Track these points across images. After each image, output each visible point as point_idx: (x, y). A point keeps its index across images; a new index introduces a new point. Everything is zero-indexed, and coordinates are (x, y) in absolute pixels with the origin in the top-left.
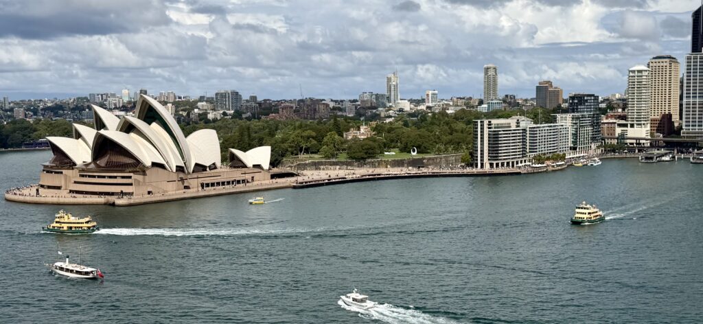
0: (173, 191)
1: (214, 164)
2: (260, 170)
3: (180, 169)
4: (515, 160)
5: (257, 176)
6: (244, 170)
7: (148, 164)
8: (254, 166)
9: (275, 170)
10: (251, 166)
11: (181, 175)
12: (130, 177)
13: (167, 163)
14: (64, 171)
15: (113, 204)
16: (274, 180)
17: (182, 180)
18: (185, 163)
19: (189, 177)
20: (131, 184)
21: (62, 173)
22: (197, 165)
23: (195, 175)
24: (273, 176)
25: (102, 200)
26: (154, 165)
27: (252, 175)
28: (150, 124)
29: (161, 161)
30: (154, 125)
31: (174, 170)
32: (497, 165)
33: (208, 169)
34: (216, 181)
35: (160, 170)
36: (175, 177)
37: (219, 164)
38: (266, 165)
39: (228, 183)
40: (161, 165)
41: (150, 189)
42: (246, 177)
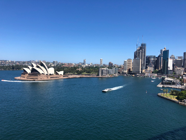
0: (45, 78)
1: (53, 74)
11: (47, 76)
21: (25, 74)
22: (50, 74)
24: (64, 76)
32: (103, 76)
38: (62, 74)
39: (55, 77)
40: (44, 74)
41: (41, 78)
42: (59, 76)
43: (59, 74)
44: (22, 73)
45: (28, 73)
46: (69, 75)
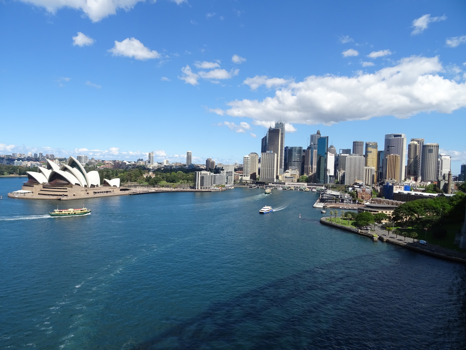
0: (83, 195)
2: (116, 188)
3: (86, 186)
4: (209, 187)
5: (115, 190)
6: (110, 187)
7: (74, 184)
8: (114, 186)
9: (122, 188)
10: (112, 186)
12: (66, 189)
13: (81, 183)
15: (60, 199)
17: (86, 190)
18: (87, 184)
19: (89, 189)
20: (67, 192)
21: (33, 186)
22: (92, 185)
23: (91, 189)
24: (121, 190)
25: (55, 197)
26: (76, 184)
27: (113, 189)
28: (73, 168)
29: (78, 183)
31: (84, 186)
32: (203, 188)
33: (96, 186)
35: (78, 186)
36: (83, 189)
38: (118, 186)
41: (74, 194)
42: (111, 190)
44: (24, 184)
45: (41, 182)
46: (131, 186)
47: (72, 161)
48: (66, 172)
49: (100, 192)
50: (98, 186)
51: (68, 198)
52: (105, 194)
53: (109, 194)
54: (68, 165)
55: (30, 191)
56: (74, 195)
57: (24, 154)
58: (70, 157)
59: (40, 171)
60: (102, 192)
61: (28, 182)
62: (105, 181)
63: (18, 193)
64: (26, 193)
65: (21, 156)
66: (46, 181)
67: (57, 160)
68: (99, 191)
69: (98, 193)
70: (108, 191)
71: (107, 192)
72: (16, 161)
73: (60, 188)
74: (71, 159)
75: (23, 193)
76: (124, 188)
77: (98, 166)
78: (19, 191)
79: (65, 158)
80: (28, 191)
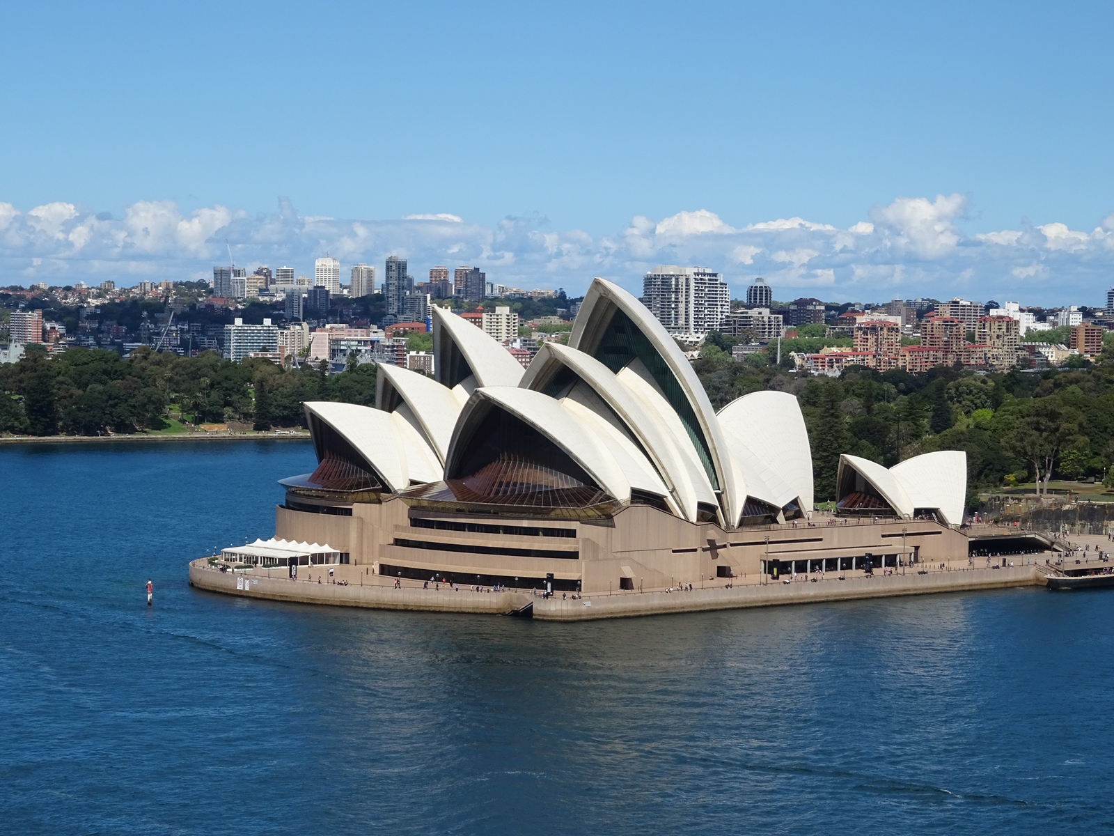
1: (795, 502)
2: (936, 527)
3: (707, 513)
5: (927, 544)
6: (889, 525)
7: (622, 494)
8: (918, 512)
9: (984, 529)
10: (911, 512)
11: (712, 533)
12: (571, 533)
13: (673, 491)
14: (356, 508)
15: (526, 614)
16: (980, 561)
17: (713, 547)
18: (719, 496)
19: (732, 538)
20: (574, 555)
21: (349, 512)
22: (751, 502)
24: (980, 547)
25: (490, 599)
26: (639, 496)
27: (915, 541)
28: (616, 371)
29: (654, 485)
30: (627, 374)
31: (693, 515)
33: (781, 518)
34: (809, 556)
35: (653, 512)
36: (693, 538)
37: (807, 503)
38: (954, 513)
39: (847, 563)
40: (656, 501)
41: (628, 573)
42: (896, 546)
43: (906, 507)
44: (291, 491)
45: (399, 483)
46: (1055, 517)
47: (611, 314)
48: (569, 404)
49: (816, 564)
50: (799, 514)
51: (586, 604)
52: (855, 583)
53: (881, 581)
54: (580, 349)
55: (326, 549)
56: (625, 584)
57: (287, 275)
58: (597, 283)
59: (393, 400)
60: (831, 564)
61: (312, 480)
62: (852, 474)
63: (252, 561)
64: (304, 560)
65: (271, 287)
66: (433, 472)
67: (506, 310)
68: (808, 552)
69: (801, 566)
70: (875, 552)
71: (869, 563)
72: (239, 321)
73: (525, 524)
74: (601, 298)
75: (282, 562)
76: (1004, 531)
77: (799, 351)
78: (259, 548)
79: (563, 295)
80: (315, 549)
